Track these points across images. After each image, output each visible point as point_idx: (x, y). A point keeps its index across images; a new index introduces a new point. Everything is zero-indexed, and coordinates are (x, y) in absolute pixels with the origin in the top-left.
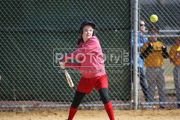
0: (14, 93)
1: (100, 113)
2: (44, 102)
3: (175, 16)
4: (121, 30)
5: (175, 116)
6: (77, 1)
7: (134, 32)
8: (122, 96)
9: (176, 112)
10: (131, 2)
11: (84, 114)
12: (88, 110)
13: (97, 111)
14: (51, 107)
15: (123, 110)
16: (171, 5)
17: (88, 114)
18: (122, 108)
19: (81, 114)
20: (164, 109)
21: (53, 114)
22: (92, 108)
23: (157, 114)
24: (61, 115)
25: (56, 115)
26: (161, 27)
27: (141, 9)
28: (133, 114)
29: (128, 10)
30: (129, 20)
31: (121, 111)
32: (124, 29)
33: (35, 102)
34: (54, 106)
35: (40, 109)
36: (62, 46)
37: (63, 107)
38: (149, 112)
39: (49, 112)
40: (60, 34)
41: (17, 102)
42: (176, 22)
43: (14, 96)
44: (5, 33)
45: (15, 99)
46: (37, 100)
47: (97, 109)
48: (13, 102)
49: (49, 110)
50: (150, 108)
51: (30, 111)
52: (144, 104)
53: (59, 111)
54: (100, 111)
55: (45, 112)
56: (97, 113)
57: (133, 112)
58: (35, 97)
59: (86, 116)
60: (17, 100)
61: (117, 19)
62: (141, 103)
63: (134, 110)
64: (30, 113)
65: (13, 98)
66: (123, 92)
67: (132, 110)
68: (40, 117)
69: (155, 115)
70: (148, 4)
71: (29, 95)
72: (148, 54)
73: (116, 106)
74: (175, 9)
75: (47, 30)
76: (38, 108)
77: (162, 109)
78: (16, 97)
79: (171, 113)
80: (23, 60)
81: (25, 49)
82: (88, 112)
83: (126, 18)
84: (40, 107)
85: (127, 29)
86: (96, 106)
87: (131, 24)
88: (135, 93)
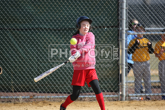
0: (12, 85)
1: (91, 104)
2: (39, 94)
3: (159, 15)
4: (110, 27)
5: (159, 106)
6: (70, 1)
7: (122, 29)
8: (111, 88)
9: (160, 103)
10: (119, 2)
11: (76, 104)
12: (80, 101)
13: (88, 102)
14: (46, 98)
15: (112, 101)
16: (156, 5)
17: (80, 104)
18: (111, 99)
19: (74, 105)
20: (149, 100)
21: (48, 104)
22: (83, 99)
23: (143, 105)
24: (55, 106)
25: (50, 105)
26: (146, 25)
27: (128, 8)
28: (121, 105)
29: (116, 10)
30: (117, 18)
31: (110, 102)
32: (113, 27)
33: (31, 93)
34: (48, 97)
35: (36, 100)
36: (56, 42)
37: (57, 98)
38: (136, 103)
39: (44, 103)
40: (54, 32)
41: (15, 93)
42: (160, 21)
43: (12, 88)
44: (4, 31)
45: (13, 91)
46: (33, 91)
47: (88, 100)
48: (11, 93)
49: (44, 101)
50: (136, 99)
51: (27, 102)
52: (131, 96)
53: (53, 101)
54: (91, 102)
55: (40, 103)
56: (88, 104)
57: (121, 103)
58: (31, 89)
59: (78, 106)
60: (15, 92)
61: (106, 17)
62: (128, 94)
63: (122, 101)
64: (26, 104)
65: (11, 90)
66: (112, 84)
67: (120, 101)
68: (36, 107)
69: (142, 106)
70: (135, 4)
71: (26, 87)
72: (135, 50)
73: (105, 97)
74: (159, 9)
75: (43, 28)
76: (34, 98)
77: (148, 100)
78: (14, 89)
79: (156, 103)
80: (20, 55)
81: (22, 45)
82: (80, 103)
83: (115, 17)
84: (36, 98)
85: (116, 27)
86: (87, 98)
87: (119, 22)
88: (123, 85)
